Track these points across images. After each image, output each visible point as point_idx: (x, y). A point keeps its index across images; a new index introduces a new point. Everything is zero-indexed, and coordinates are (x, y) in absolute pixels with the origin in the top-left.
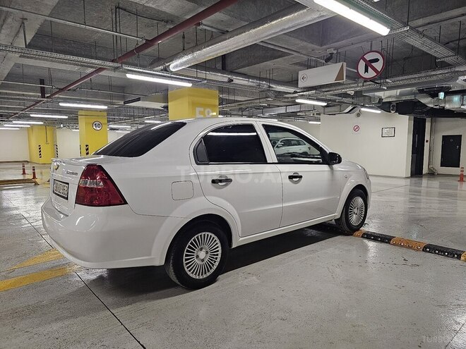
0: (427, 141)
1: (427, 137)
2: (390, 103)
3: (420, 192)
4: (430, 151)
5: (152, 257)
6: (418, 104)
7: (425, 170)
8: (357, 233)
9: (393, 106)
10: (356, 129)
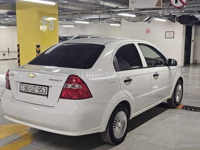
0: (193, 41)
1: (193, 39)
2: (175, 16)
3: (188, 77)
4: (194, 47)
5: (101, 127)
6: (193, 18)
7: (191, 61)
8: (179, 107)
9: (177, 18)
10: (148, 31)
